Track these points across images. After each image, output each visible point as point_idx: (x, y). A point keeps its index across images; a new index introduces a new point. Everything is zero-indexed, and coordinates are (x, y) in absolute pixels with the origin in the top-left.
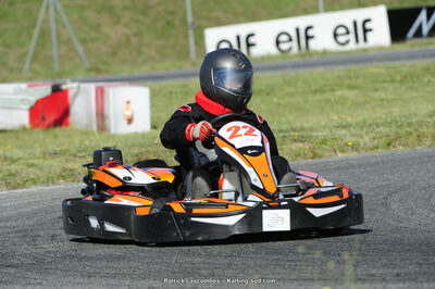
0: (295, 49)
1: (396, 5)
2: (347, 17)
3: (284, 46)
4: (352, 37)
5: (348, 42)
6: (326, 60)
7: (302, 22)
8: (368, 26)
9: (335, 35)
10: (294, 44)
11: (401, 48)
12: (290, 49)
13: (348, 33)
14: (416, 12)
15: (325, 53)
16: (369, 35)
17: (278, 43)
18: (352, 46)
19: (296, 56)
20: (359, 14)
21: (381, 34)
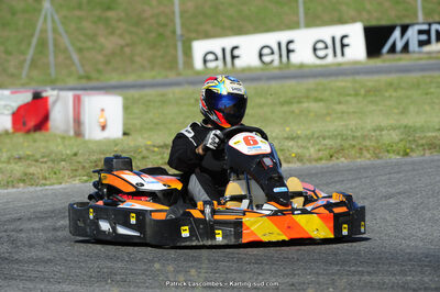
0: (276, 63)
1: (374, 23)
2: (327, 33)
3: (267, 59)
4: (330, 51)
5: (326, 56)
6: (303, 73)
7: (284, 36)
8: (346, 41)
9: (315, 49)
10: (276, 57)
12: (272, 61)
13: (326, 47)
14: (391, 29)
15: (302, 66)
16: (346, 50)
17: (261, 55)
18: (330, 59)
19: (276, 68)
20: (338, 31)
21: (357, 49)
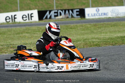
1: (40, 10)
2: (26, 13)
3: (8, 21)
4: (27, 18)
5: (26, 20)
6: (20, 25)
7: (13, 14)
8: (32, 15)
9: (23, 18)
10: (11, 20)
11: (41, 22)
12: (10, 21)
13: (26, 17)
14: (46, 12)
15: (20, 23)
16: (32, 18)
17: (6, 19)
18: (27, 21)
19: (11, 23)
20: (30, 12)
21: (36, 18)
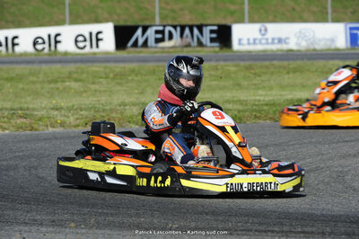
0: (46, 50)
1: (122, 23)
2: (85, 29)
3: (39, 47)
4: (88, 43)
5: (85, 47)
6: (67, 59)
7: (53, 30)
8: (100, 36)
9: (76, 41)
10: (46, 46)
11: (122, 54)
12: (44, 49)
13: (85, 40)
14: (134, 29)
15: (66, 53)
16: (100, 43)
17: (35, 43)
18: (88, 49)
19: (49, 55)
20: (95, 28)
21: (108, 43)
